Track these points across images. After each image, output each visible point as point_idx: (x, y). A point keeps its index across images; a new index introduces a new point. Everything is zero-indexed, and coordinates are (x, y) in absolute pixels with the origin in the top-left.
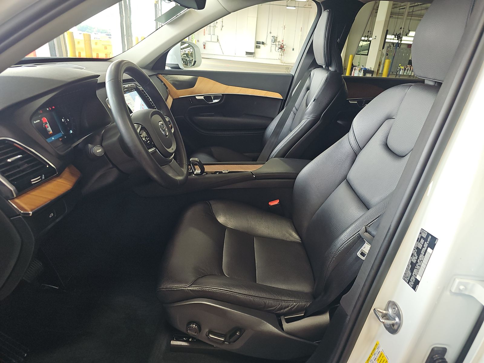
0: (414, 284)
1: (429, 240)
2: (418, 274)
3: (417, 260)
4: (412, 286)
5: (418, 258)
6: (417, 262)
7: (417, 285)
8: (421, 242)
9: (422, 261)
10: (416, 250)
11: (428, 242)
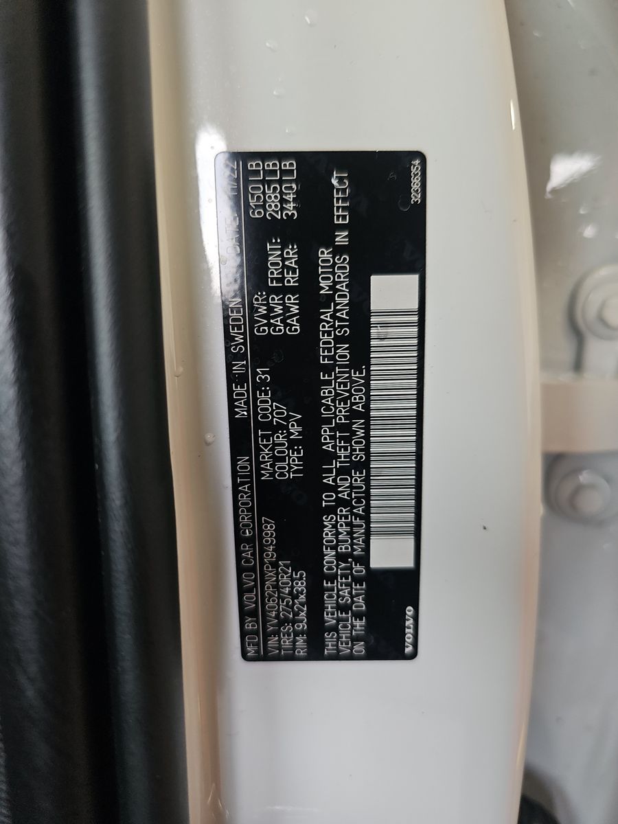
0: (368, 627)
1: (340, 216)
2: (368, 534)
3: (310, 441)
4: (360, 647)
5: (312, 423)
6: (316, 458)
7: (410, 611)
8: (273, 272)
9: (366, 415)
10: (262, 374)
11: (341, 238)
